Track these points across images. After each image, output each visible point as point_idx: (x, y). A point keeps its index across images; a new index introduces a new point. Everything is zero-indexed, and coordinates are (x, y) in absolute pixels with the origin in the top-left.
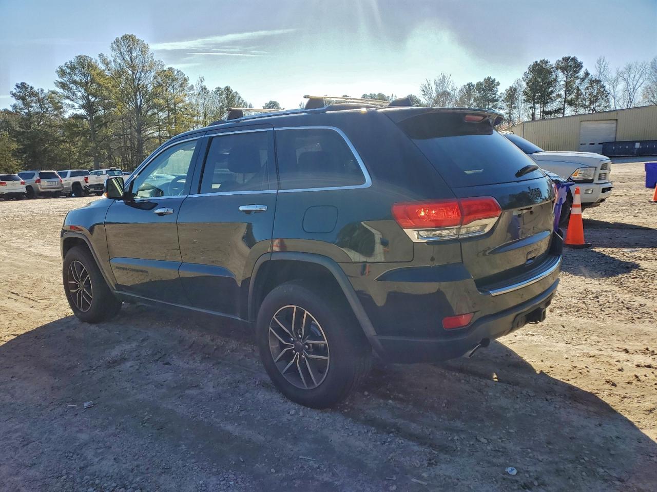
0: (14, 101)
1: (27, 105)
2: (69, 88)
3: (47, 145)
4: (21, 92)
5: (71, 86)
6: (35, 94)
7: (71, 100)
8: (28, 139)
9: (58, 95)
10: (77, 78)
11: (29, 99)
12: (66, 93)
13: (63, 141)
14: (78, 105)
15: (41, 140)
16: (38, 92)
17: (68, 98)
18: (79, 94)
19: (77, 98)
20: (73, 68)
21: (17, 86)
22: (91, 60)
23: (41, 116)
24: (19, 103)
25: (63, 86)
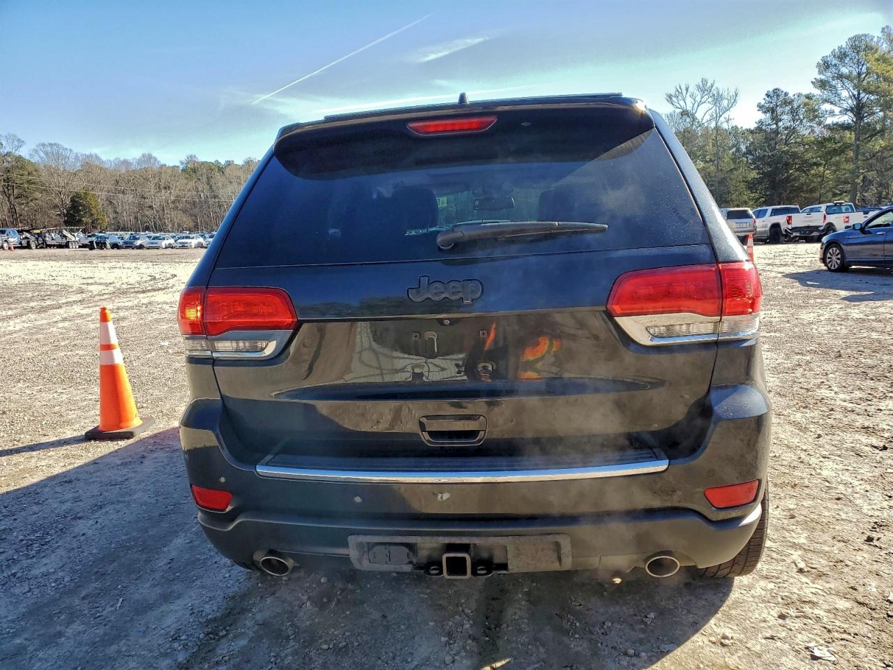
0: (761, 116)
1: (776, 119)
2: (831, 86)
3: (791, 171)
4: (771, 103)
5: (834, 83)
6: (787, 102)
7: (832, 103)
8: (769, 164)
9: (814, 99)
10: (845, 70)
11: (779, 110)
12: (826, 94)
13: (815, 164)
14: (840, 109)
15: (787, 164)
16: (793, 98)
17: (826, 101)
18: (845, 94)
19: (840, 99)
20: (842, 56)
21: (767, 95)
22: (872, 40)
23: (792, 131)
24: (766, 117)
25: (822, 84)
